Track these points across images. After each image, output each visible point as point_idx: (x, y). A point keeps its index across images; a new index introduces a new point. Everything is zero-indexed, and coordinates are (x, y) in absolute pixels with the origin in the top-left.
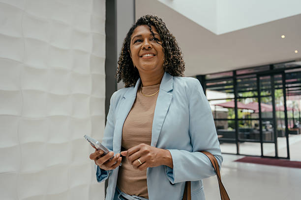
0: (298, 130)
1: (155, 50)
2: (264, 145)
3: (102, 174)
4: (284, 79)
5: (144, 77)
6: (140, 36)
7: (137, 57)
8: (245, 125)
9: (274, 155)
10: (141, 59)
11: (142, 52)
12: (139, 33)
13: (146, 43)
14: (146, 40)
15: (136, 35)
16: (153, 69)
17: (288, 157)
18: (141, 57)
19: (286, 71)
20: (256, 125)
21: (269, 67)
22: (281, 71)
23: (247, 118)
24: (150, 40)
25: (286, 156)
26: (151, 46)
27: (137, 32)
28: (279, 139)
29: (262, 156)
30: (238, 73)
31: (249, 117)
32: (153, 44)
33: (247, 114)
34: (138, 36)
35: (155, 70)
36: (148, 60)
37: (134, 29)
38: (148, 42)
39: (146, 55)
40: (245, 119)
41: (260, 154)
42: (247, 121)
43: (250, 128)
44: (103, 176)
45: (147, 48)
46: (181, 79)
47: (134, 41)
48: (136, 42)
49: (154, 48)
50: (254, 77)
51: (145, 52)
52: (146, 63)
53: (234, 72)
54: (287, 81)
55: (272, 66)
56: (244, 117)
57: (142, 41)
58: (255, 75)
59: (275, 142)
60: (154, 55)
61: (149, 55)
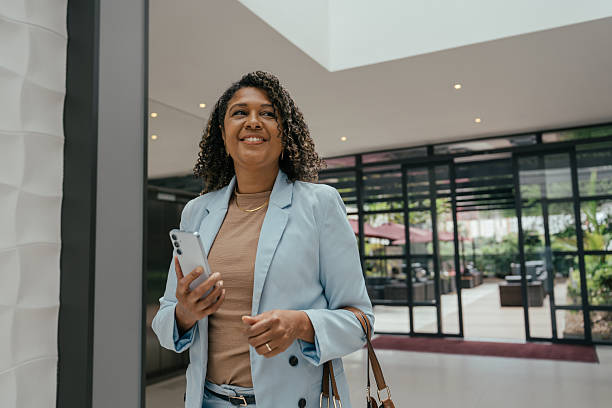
0: (471, 279)
1: (267, 131)
2: (416, 310)
3: (180, 338)
4: (453, 176)
5: (242, 175)
6: (245, 105)
7: (236, 140)
8: (374, 270)
9: (434, 330)
10: (240, 143)
11: (244, 133)
12: (243, 100)
13: (253, 119)
14: (253, 113)
15: (238, 102)
16: (260, 163)
17: (461, 335)
18: (242, 140)
19: (457, 160)
20: (395, 271)
21: (425, 149)
22: (448, 159)
23: (377, 254)
24: (260, 114)
25: (456, 331)
26: (260, 125)
27: (240, 97)
28: (444, 298)
29: (412, 334)
30: (366, 160)
31: (383, 254)
32: (265, 121)
33: (378, 247)
34: (240, 105)
35: (263, 165)
36: (252, 146)
37: (234, 91)
38: (257, 117)
39: (251, 139)
40: (374, 258)
41: (407, 330)
42: (378, 262)
43: (384, 276)
44: (182, 341)
45: (253, 127)
46: (307, 188)
47: (232, 112)
48: (236, 114)
49: (266, 129)
50: (397, 171)
51: (249, 133)
52: (249, 152)
53: (358, 157)
54: (459, 181)
55: (430, 147)
56: (371, 254)
57: (246, 113)
58: (399, 166)
59: (438, 305)
60: (265, 140)
61: (255, 139)
